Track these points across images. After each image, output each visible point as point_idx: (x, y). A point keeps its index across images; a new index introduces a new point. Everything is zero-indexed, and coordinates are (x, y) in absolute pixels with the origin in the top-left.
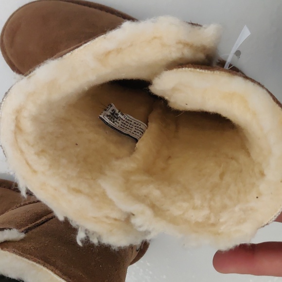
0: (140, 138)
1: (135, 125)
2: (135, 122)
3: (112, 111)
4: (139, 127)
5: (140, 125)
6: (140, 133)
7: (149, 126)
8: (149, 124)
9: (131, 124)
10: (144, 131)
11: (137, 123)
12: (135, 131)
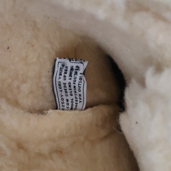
0: (63, 109)
1: (78, 97)
2: (82, 95)
3: (77, 67)
4: (78, 102)
5: (80, 102)
6: (70, 106)
7: (85, 111)
8: (89, 110)
9: (75, 92)
10: (75, 109)
11: (82, 97)
12: (67, 100)
